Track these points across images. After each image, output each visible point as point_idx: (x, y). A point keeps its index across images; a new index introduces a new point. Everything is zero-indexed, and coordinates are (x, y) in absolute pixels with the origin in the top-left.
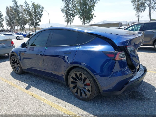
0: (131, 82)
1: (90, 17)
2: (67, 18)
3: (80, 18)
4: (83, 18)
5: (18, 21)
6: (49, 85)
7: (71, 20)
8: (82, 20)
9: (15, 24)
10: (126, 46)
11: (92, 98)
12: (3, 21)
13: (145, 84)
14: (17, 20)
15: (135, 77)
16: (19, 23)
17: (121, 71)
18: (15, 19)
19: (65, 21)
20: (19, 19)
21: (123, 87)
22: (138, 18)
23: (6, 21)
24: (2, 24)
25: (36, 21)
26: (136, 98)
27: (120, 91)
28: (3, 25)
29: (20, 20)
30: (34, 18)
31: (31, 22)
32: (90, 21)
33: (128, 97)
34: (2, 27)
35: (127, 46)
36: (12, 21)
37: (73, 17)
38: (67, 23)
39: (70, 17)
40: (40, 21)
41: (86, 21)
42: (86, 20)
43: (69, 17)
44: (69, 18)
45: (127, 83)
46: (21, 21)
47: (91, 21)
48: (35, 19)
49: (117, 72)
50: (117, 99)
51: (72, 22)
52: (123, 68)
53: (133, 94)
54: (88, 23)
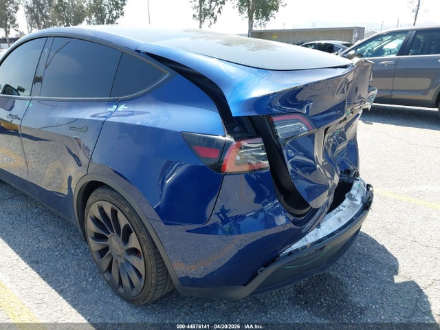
0: (290, 253)
1: (268, 6)
2: (201, 6)
3: (239, 9)
4: (249, 9)
5: (59, 11)
6: (51, 228)
7: (212, 15)
8: (246, 14)
9: (50, 21)
10: (269, 117)
11: (149, 299)
12: (16, 11)
13: (370, 245)
14: (57, 7)
15: (311, 233)
16: (61, 18)
17: (262, 210)
18: (50, 6)
19: (194, 16)
20: (61, 5)
21: (255, 275)
22: (415, 13)
23: (26, 10)
24: (15, 20)
25: (110, 12)
26: (319, 303)
27: (245, 285)
28: (16, 22)
29: (64, 8)
30: (105, 5)
31: (95, 16)
32: (268, 19)
33: (290, 299)
34: (13, 27)
35: (275, 119)
36: (41, 11)
37: (220, 6)
38: (201, 22)
39: (210, 6)
40: (122, 14)
41: (257, 18)
42: (257, 14)
43: (208, 5)
44: (208, 7)
45: (274, 259)
46: (68, 13)
47: (271, 19)
48: (108, 8)
49: (242, 217)
50: (250, 303)
51: (215, 19)
52: (267, 198)
53: (313, 285)
54: (260, 24)
